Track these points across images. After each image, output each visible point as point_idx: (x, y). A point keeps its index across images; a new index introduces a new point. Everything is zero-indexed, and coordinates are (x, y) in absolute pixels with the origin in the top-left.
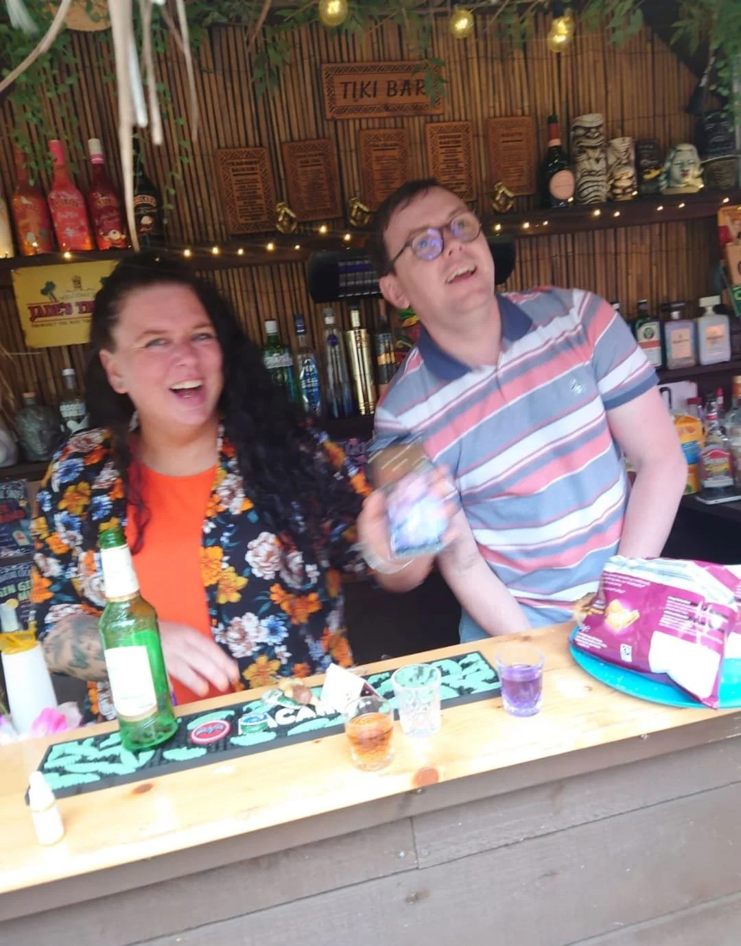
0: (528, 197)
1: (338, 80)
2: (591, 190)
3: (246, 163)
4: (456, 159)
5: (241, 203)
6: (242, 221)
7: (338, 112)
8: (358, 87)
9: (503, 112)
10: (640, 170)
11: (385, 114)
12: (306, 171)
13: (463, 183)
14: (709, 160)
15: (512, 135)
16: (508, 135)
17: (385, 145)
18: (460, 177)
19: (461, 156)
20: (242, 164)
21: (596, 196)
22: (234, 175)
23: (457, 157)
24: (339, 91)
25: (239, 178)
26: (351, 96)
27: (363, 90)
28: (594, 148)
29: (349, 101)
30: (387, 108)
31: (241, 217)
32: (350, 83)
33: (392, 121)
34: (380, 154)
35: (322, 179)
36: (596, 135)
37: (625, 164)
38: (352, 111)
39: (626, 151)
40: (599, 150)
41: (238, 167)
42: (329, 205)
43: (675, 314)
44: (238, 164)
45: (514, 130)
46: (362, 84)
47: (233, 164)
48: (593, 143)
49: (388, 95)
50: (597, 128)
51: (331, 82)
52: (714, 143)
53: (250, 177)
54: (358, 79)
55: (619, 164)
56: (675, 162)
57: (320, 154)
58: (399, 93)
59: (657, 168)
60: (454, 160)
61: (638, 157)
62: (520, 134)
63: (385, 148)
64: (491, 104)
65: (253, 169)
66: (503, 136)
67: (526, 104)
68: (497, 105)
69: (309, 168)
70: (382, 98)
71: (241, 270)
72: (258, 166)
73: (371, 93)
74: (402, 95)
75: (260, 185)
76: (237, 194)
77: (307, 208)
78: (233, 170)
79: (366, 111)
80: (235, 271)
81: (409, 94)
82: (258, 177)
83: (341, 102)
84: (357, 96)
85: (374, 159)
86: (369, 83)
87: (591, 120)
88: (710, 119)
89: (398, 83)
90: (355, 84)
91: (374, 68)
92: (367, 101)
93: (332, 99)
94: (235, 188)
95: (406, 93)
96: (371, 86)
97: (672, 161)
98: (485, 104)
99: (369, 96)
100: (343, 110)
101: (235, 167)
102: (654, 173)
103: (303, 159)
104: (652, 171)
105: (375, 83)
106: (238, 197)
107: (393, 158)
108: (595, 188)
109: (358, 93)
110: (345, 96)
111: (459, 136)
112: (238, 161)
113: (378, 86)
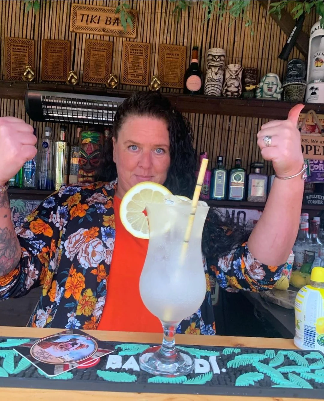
0: (180, 89)
1: (79, 12)
2: (210, 89)
3: (21, 46)
4: (139, 62)
5: (15, 66)
6: (13, 75)
7: (77, 28)
8: (90, 17)
9: (172, 43)
10: (244, 84)
11: (102, 33)
12: (53, 55)
13: (141, 75)
14: (286, 84)
15: (173, 55)
16: (170, 54)
17: (100, 49)
18: (139, 71)
19: (142, 61)
20: (19, 46)
21: (212, 93)
22: (13, 51)
23: (139, 61)
24: (79, 18)
25: (15, 53)
26: (85, 22)
27: (92, 19)
28: (216, 66)
29: (84, 24)
30: (104, 30)
31: (12, 72)
32: (86, 15)
33: (108, 38)
34: (96, 53)
35: (61, 60)
36: (218, 60)
37: (234, 79)
38: (84, 29)
39: (236, 72)
40: (218, 68)
41: (17, 47)
42: (62, 74)
43: (257, 170)
44: (16, 46)
45: (175, 52)
46: (92, 16)
47: (14, 46)
48: (215, 64)
49: (106, 23)
50: (219, 56)
51: (75, 13)
52: (290, 75)
53: (22, 53)
54: (91, 13)
55: (231, 78)
56: (265, 83)
57: (62, 48)
58: (112, 24)
59: (253, 85)
60: (137, 62)
61: (244, 77)
62: (178, 55)
63: (99, 50)
64: (165, 37)
65: (24, 50)
66: (168, 54)
67: (185, 40)
68: (168, 38)
69: (55, 54)
70: (102, 25)
71: (9, 100)
72: (27, 49)
73: (97, 22)
74: (113, 25)
75: (26, 58)
76: (12, 61)
77: (50, 74)
78: (13, 49)
79: (92, 30)
80: (6, 100)
81: (118, 25)
82: (27, 54)
83: (79, 23)
84: (89, 22)
85: (92, 54)
86: (96, 16)
87: (217, 51)
88: (291, 62)
89: (113, 18)
90: (88, 16)
91: (100, 9)
92: (93, 25)
93: (75, 22)
94: (12, 57)
95: (116, 24)
96: (98, 18)
97: (263, 82)
98: (161, 37)
99: (95, 23)
100: (80, 28)
101: (14, 47)
102: (252, 87)
103: (53, 49)
104: (251, 85)
105: (100, 17)
106: (13, 62)
107: (103, 56)
108: (213, 88)
109: (89, 20)
110: (82, 21)
111: (142, 50)
112: (17, 44)
113: (100, 19)
